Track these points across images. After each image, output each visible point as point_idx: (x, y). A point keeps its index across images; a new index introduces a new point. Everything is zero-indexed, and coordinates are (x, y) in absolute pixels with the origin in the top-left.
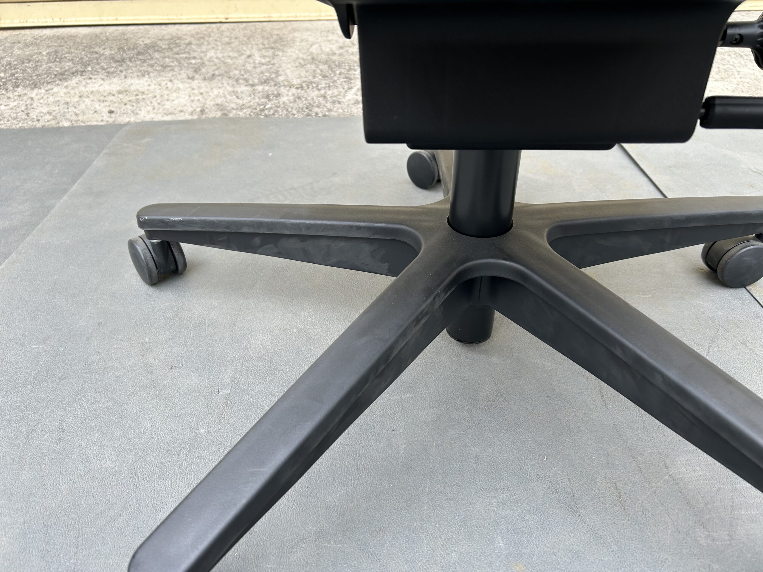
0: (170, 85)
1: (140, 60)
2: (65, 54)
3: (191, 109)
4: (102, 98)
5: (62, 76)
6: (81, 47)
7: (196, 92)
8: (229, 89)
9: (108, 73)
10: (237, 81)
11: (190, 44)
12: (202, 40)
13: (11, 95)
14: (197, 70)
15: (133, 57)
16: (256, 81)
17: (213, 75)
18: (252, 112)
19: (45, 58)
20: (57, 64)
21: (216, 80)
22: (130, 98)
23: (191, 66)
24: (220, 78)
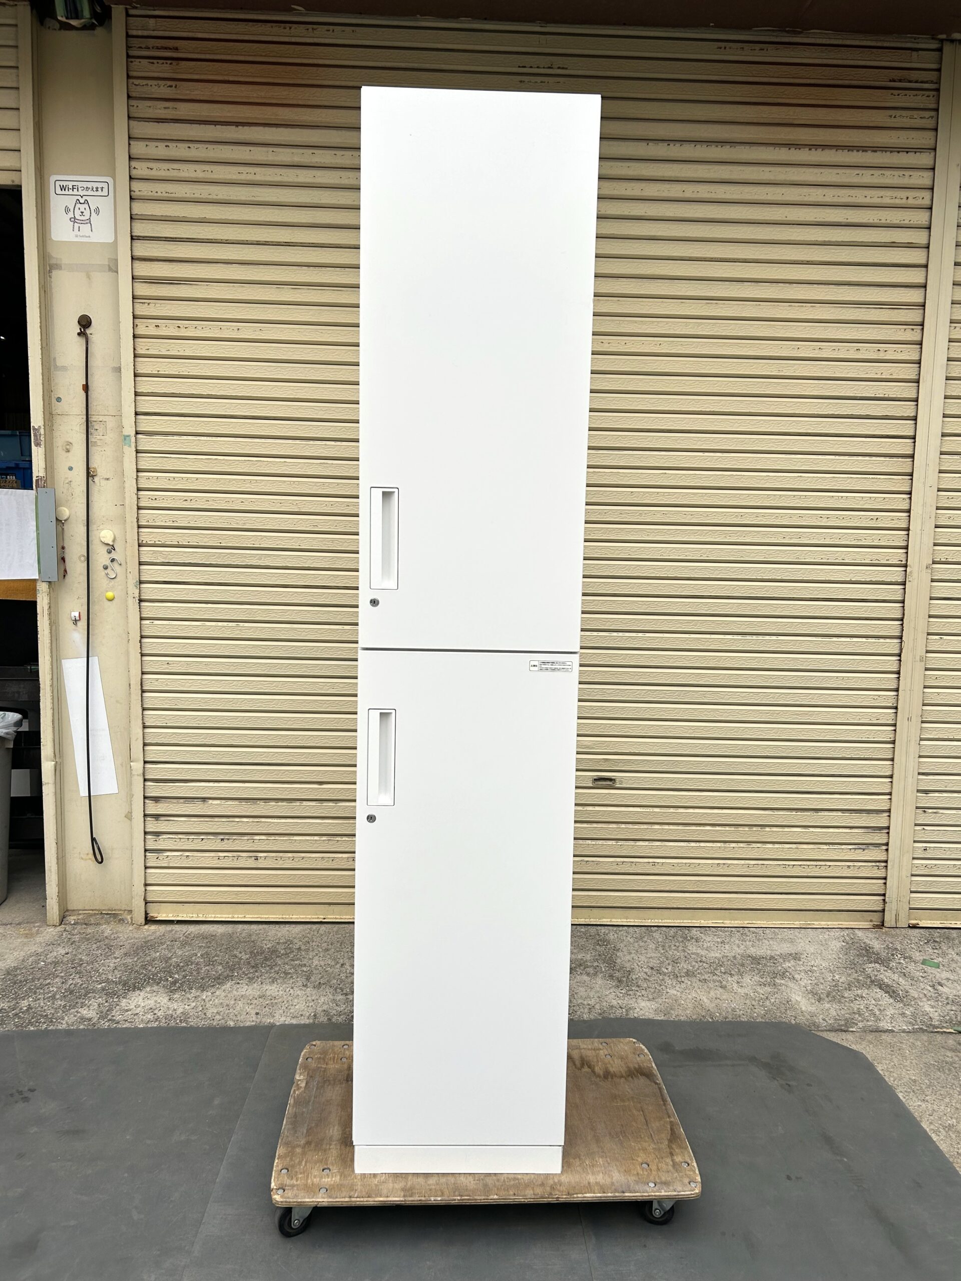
0: (291, 990)
1: (269, 966)
2: (213, 957)
3: (308, 1014)
4: (249, 1002)
5: (219, 980)
6: (223, 950)
7: (309, 998)
8: (331, 996)
9: (249, 978)
10: (336, 989)
11: (299, 949)
12: (308, 945)
13: (188, 995)
14: (308, 979)
15: (263, 962)
16: (348, 990)
17: (320, 983)
18: (346, 1018)
19: (201, 960)
20: (212, 967)
21: (321, 989)
22: (267, 1002)
23: (304, 973)
24: (324, 986)
